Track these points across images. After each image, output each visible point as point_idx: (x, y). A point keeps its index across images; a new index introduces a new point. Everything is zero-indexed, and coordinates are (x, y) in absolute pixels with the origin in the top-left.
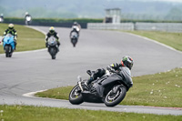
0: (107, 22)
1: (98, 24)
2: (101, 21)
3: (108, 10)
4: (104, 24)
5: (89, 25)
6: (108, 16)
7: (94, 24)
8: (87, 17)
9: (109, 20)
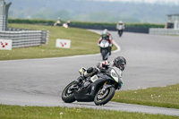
0: (168, 27)
1: (160, 29)
2: (163, 27)
3: (170, 16)
4: (165, 29)
5: (151, 30)
6: (170, 22)
7: (156, 29)
8: (150, 22)
9: (171, 26)
